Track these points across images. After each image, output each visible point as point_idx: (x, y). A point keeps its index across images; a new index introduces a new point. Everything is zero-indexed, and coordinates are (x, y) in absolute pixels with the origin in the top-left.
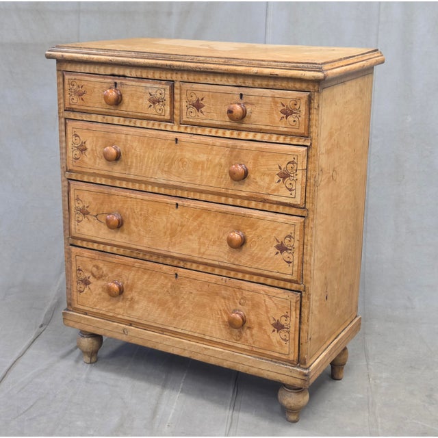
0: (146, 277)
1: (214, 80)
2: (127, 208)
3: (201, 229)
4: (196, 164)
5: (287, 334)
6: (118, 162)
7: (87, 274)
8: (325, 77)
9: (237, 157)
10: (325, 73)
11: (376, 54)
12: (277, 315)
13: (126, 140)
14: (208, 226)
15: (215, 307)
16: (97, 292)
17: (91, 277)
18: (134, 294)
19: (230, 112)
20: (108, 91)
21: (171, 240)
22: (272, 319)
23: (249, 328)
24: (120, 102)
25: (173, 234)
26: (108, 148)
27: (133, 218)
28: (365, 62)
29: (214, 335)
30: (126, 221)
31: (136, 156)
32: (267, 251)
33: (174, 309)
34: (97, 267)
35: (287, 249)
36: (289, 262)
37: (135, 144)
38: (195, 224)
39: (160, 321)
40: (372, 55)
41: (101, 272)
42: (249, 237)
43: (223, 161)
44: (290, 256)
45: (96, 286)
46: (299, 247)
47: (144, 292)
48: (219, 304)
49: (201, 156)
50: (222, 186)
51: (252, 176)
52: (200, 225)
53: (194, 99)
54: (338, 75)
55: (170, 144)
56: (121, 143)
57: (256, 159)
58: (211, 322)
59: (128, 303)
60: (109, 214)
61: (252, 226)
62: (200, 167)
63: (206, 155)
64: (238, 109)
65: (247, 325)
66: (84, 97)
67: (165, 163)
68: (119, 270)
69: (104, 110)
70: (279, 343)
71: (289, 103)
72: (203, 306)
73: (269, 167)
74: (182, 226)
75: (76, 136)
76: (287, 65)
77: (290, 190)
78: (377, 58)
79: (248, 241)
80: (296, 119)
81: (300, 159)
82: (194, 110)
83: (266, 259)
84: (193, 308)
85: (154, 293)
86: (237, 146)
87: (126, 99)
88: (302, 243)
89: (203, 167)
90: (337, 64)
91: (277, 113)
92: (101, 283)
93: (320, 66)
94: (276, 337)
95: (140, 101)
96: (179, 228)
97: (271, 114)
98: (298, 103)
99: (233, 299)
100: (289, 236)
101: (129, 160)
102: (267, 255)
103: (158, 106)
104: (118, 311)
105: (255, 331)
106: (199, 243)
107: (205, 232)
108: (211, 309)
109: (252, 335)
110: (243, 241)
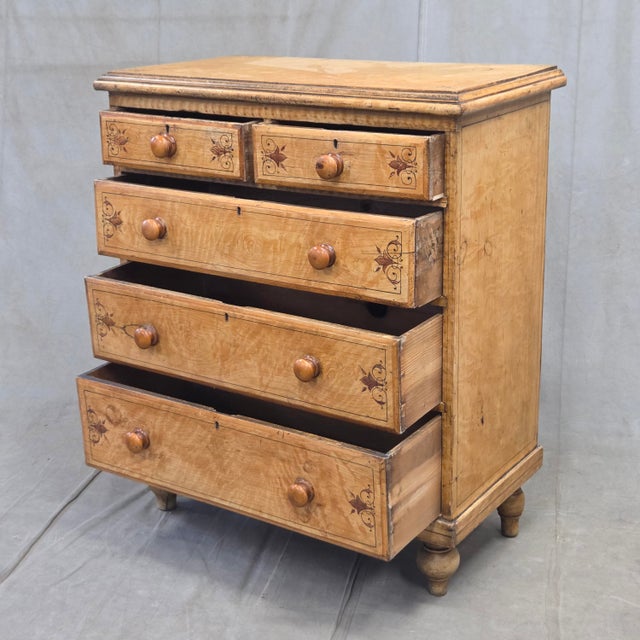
0: (177, 424)
1: (316, 117)
2: (163, 319)
3: (261, 350)
4: (266, 244)
5: (371, 517)
6: (163, 240)
7: (102, 418)
8: (462, 111)
9: (320, 234)
10: (463, 105)
11: (552, 74)
12: (356, 488)
13: (173, 209)
14: (269, 347)
15: (272, 472)
16: (116, 443)
17: (107, 421)
18: (163, 449)
19: (320, 166)
20: (157, 137)
21: (223, 365)
22: (349, 494)
23: (319, 505)
24: (174, 153)
25: (225, 358)
26: (149, 221)
27: (171, 333)
28: (531, 86)
29: (274, 513)
30: (162, 335)
31: (187, 233)
32: (350, 385)
33: (218, 473)
34: (113, 408)
35: (377, 384)
36: (381, 403)
37: (185, 216)
38: (253, 343)
39: (201, 488)
40: (544, 75)
41: (118, 416)
42: (325, 365)
43: (302, 240)
44: (382, 393)
45: (114, 434)
46: (393, 381)
47: (177, 447)
48: (276, 469)
49: (273, 232)
50: (302, 276)
51: (342, 262)
52: (259, 345)
53: (272, 148)
54: (484, 107)
55: (231, 215)
56: (167, 214)
57: (346, 238)
58: (268, 494)
59: (157, 461)
60: (140, 327)
61: (328, 349)
62: (271, 249)
63: (278, 232)
64: (331, 161)
65: (317, 500)
66: (127, 146)
67: (224, 242)
68: (142, 414)
69: (153, 164)
70: (361, 528)
71: (401, 153)
72: (256, 470)
73: (364, 249)
74: (236, 346)
75: (108, 203)
76: (412, 94)
77: (394, 282)
78: (552, 80)
79: (324, 371)
80: (412, 175)
81: (405, 238)
82: (272, 163)
83: (350, 397)
84: (243, 473)
85: (191, 448)
86: (319, 218)
87: (182, 149)
88: (396, 376)
89: (275, 249)
90: (483, 92)
91: (385, 168)
92: (118, 431)
93: (456, 95)
94: (357, 520)
95: (201, 152)
96: (232, 349)
97: (376, 168)
98: (414, 152)
99: (295, 461)
100: (379, 366)
101: (178, 238)
102: (350, 392)
103: (224, 159)
104: (145, 471)
105: (327, 510)
106: (260, 371)
107: (266, 356)
108: (267, 475)
109: (324, 516)
110: (318, 371)
